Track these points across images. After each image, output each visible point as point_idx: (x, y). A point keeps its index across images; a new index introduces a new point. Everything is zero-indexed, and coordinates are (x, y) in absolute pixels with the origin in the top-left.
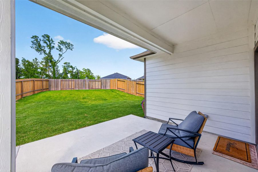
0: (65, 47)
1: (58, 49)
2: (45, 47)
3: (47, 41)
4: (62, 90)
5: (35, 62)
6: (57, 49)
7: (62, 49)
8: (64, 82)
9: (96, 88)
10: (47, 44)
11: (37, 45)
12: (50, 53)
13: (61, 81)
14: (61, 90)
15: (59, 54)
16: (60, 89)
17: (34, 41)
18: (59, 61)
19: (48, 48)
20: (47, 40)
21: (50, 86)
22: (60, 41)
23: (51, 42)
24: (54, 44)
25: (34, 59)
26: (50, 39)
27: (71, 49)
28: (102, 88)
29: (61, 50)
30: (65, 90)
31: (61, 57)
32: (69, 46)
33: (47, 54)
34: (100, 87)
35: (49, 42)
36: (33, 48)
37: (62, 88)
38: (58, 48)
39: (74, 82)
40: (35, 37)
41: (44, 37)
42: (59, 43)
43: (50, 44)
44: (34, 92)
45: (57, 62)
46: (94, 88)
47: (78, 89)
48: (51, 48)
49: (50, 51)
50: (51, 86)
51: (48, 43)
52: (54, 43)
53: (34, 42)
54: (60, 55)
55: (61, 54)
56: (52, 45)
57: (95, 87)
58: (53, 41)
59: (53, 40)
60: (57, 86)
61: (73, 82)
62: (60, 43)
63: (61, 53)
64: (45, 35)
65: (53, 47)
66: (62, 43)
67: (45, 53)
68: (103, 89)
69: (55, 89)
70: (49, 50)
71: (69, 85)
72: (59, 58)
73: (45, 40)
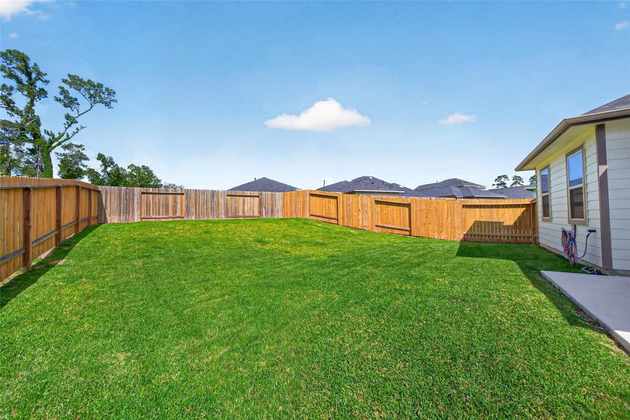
0: (87, 96)
1: (61, 101)
2: (11, 89)
3: (18, 73)
4: (143, 220)
6: (56, 100)
7: (76, 100)
8: (151, 196)
9: (247, 214)
10: (19, 81)
12: (30, 109)
13: (143, 193)
14: (141, 222)
15: (68, 117)
16: (137, 219)
18: (65, 137)
19: (26, 93)
20: (18, 68)
22: (69, 75)
23: (34, 75)
24: (47, 82)
26: (31, 65)
27: (108, 104)
28: (264, 214)
29: (70, 102)
30: (154, 220)
31: (74, 126)
32: (99, 94)
33: (19, 113)
34: (256, 214)
35: (29, 75)
37: (143, 215)
38: (62, 97)
41: (7, 58)
42: (64, 81)
43: (32, 83)
45: (59, 138)
46: (241, 214)
47: (196, 218)
48: (36, 94)
49: (32, 103)
50: (106, 209)
51: (24, 78)
52: (45, 78)
54: (71, 120)
56: (39, 85)
57: (244, 212)
58: (39, 74)
59: (41, 71)
60: (127, 211)
62: (68, 83)
63: (73, 114)
64: (10, 52)
65: (43, 93)
66: (75, 82)
68: (264, 217)
69: (123, 217)
70: (29, 100)
71: (167, 205)
72: (66, 128)
73: (10, 66)
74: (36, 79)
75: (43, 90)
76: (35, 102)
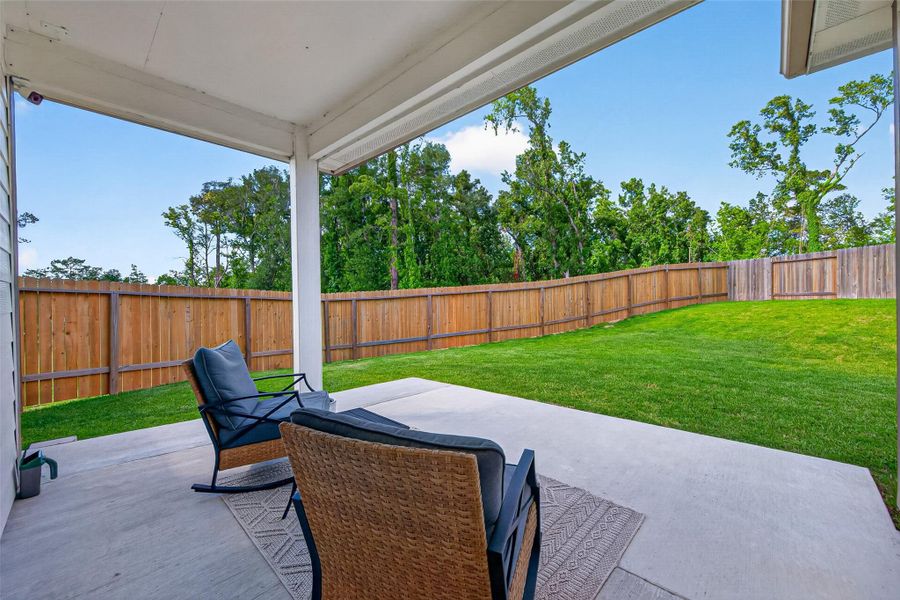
0: (870, 103)
1: (833, 129)
2: (775, 144)
3: (782, 121)
4: (776, 298)
5: (758, 206)
6: (825, 131)
7: (853, 117)
8: (786, 266)
10: (783, 131)
11: (748, 149)
12: (795, 159)
13: (773, 263)
14: (773, 299)
15: (840, 150)
16: (767, 297)
17: (737, 142)
18: (837, 178)
19: (788, 141)
20: (780, 116)
21: (732, 284)
22: (841, 90)
23: (797, 114)
24: (812, 115)
25: (753, 200)
26: (793, 104)
29: (846, 126)
30: (790, 298)
31: (850, 158)
33: (784, 169)
35: (791, 117)
36: (735, 164)
37: (775, 292)
38: (833, 124)
39: (838, 262)
40: (742, 127)
42: (834, 101)
43: (795, 125)
44: (666, 303)
45: (829, 182)
48: (798, 138)
49: (796, 151)
50: (735, 285)
51: (787, 124)
52: (811, 111)
53: (737, 145)
54: (843, 151)
55: (844, 144)
56: (803, 123)
58: (804, 109)
59: (806, 104)
60: (755, 286)
61: (829, 264)
62: (840, 101)
64: (771, 103)
65: (811, 129)
66: (849, 96)
67: (775, 166)
69: (751, 295)
70: (793, 148)
71: (809, 278)
72: (838, 166)
73: (772, 119)
74: (799, 119)
75: (810, 126)
76: (800, 148)
